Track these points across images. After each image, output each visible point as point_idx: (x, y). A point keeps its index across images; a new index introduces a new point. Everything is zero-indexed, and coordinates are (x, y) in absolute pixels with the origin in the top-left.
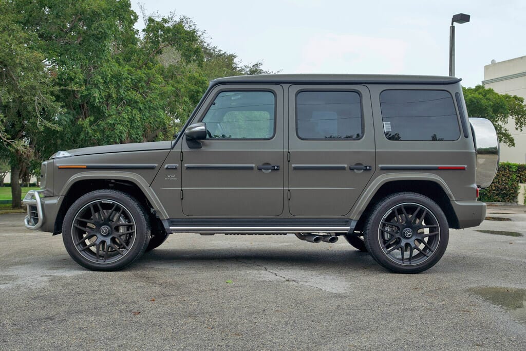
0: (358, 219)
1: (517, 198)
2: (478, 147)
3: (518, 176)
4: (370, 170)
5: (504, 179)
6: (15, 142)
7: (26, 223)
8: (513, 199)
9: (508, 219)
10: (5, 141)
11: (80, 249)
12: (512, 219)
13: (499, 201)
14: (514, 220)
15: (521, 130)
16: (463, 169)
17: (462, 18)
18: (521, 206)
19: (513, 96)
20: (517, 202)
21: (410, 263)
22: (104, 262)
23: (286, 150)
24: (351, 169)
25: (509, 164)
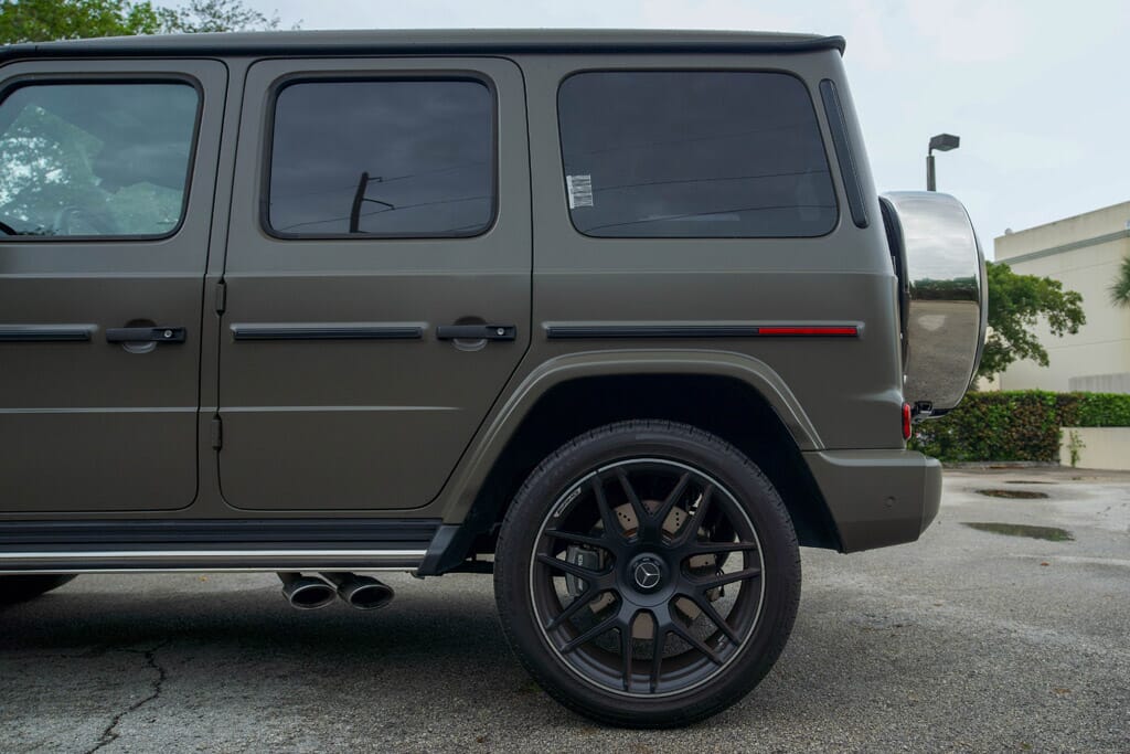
0: (461, 521)
1: (1058, 455)
2: (914, 275)
3: (1058, 415)
4: (512, 340)
5: (1033, 418)
8: (1051, 456)
9: (1043, 496)
12: (1050, 494)
13: (1026, 459)
14: (1053, 498)
15: (1061, 335)
16: (850, 334)
17: (947, 142)
18: (1066, 469)
19: (1042, 279)
20: (1058, 461)
21: (652, 691)
23: (215, 274)
24: (445, 338)
25: (1041, 392)
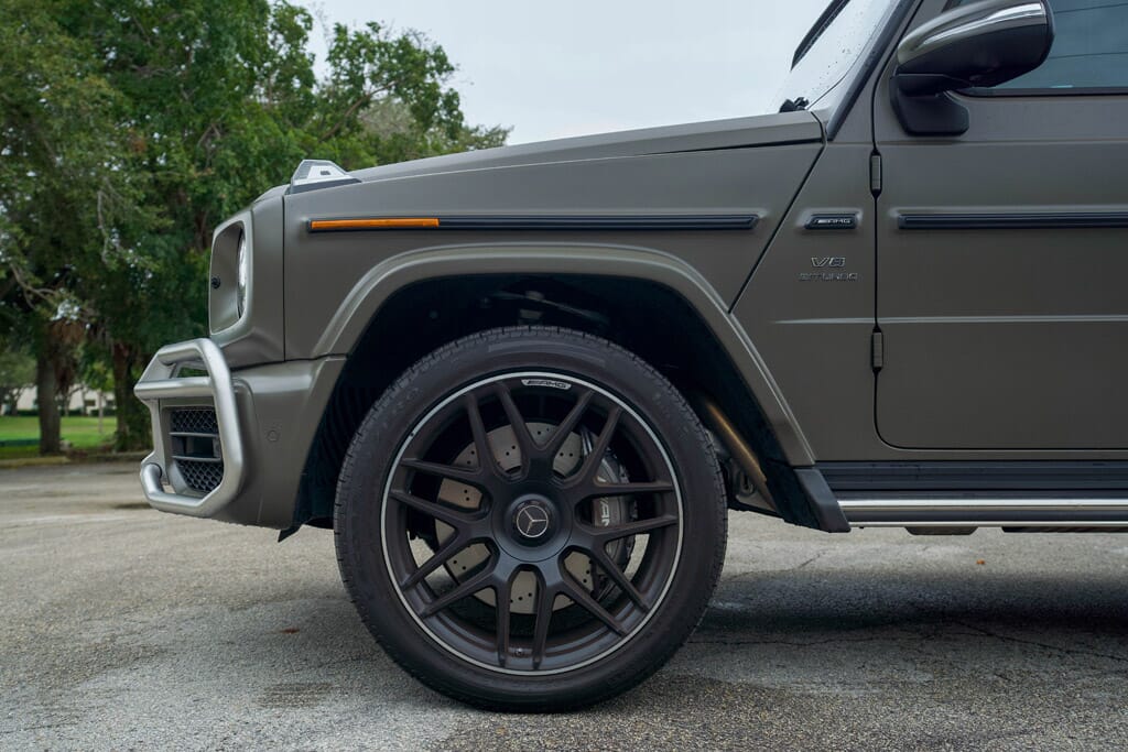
6: (52, 295)
7: (151, 486)
10: (29, 292)
11: (423, 608)
22: (536, 667)
